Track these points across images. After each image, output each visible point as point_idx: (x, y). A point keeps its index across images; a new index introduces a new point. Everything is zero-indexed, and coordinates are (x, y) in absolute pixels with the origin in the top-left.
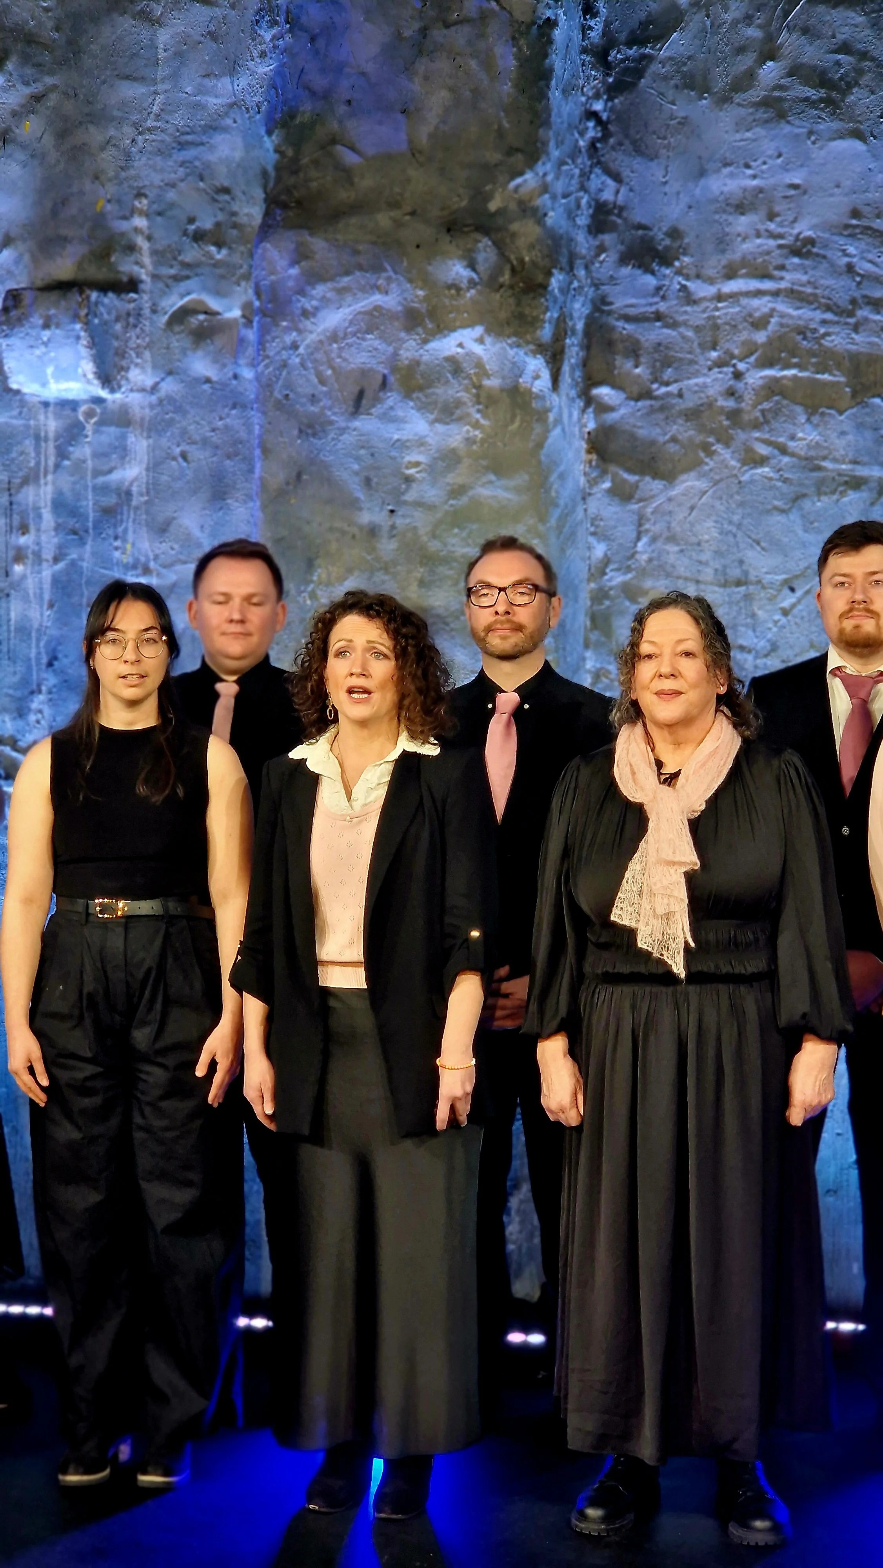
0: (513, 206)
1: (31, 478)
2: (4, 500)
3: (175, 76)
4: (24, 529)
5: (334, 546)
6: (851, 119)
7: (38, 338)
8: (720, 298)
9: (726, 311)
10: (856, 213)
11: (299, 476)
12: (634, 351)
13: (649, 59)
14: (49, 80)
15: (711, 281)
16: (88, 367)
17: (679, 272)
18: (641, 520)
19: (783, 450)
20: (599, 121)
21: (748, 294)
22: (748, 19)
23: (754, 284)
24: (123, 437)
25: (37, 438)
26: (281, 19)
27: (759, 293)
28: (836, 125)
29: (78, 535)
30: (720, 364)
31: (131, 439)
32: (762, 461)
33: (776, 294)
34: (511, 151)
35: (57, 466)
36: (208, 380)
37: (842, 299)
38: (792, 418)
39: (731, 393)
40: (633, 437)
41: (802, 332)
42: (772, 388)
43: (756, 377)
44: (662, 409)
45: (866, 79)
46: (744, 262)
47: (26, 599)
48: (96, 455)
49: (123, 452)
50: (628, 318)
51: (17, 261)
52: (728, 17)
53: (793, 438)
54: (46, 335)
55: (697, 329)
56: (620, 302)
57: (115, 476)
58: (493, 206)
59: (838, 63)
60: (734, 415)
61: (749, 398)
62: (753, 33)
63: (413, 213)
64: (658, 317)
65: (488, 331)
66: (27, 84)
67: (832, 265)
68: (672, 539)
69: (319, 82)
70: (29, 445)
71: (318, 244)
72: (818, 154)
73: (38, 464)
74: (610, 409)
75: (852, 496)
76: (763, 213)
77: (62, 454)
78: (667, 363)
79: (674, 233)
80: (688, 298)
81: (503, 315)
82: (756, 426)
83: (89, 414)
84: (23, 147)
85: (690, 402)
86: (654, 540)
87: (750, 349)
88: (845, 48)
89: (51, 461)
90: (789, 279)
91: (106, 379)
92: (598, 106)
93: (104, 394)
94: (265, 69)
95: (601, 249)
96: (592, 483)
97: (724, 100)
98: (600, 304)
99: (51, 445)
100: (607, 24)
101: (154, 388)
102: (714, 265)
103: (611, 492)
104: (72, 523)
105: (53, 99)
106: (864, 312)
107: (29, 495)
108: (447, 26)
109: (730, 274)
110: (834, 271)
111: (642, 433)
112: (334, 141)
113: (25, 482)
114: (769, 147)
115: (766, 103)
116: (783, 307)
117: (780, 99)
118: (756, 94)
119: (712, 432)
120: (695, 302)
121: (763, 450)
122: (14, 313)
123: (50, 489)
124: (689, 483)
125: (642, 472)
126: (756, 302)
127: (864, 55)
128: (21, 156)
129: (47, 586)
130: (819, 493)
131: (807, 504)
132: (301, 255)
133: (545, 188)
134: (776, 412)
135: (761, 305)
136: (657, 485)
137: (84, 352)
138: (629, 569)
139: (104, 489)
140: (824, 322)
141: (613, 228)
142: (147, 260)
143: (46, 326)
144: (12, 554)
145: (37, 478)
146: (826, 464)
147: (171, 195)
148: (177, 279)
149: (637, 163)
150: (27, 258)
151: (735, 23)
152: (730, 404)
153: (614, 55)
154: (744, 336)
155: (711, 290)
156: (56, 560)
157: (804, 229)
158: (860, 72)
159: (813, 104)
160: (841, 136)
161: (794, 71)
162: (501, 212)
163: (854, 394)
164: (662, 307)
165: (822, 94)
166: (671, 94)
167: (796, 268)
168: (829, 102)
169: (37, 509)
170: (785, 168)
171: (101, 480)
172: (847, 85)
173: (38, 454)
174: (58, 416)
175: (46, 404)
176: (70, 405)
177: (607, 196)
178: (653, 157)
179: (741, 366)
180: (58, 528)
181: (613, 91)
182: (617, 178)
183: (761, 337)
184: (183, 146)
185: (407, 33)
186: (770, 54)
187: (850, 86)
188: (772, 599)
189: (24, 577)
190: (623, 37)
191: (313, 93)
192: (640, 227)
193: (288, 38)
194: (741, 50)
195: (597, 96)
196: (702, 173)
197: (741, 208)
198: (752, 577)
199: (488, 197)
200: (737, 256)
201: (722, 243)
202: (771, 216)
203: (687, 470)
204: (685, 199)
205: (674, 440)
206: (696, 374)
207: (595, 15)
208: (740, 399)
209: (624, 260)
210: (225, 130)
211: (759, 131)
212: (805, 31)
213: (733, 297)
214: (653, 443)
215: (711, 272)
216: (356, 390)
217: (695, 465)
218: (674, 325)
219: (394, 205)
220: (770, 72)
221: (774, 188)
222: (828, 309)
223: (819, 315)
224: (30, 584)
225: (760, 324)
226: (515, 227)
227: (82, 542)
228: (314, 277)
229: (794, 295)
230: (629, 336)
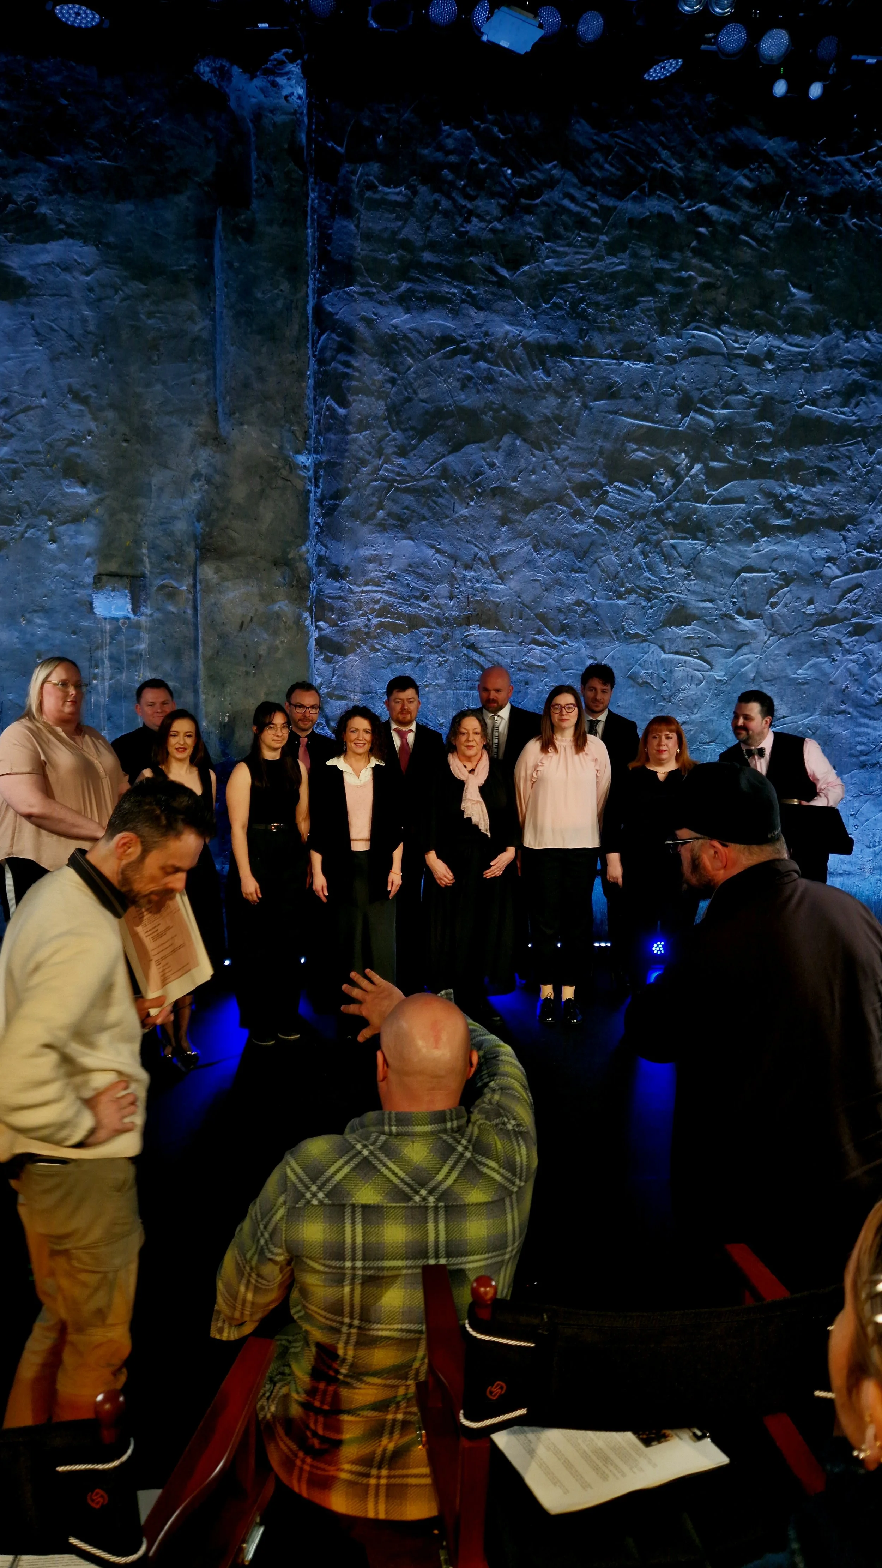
0: (297, 557)
1: (100, 647)
2: (88, 655)
3: (159, 496)
4: (97, 667)
5: (232, 679)
6: (409, 533)
7: (109, 595)
8: (363, 592)
9: (364, 597)
10: (410, 566)
11: (218, 652)
12: (332, 609)
13: (338, 505)
14: (106, 493)
15: (360, 586)
16: (129, 607)
17: (348, 582)
18: (334, 670)
19: (385, 647)
20: (320, 526)
21: (372, 591)
22: (373, 494)
23: (375, 588)
24: (139, 633)
25: (102, 631)
26: (203, 479)
27: (376, 591)
28: (404, 535)
29: (120, 670)
30: (362, 615)
31: (142, 634)
32: (377, 650)
33: (382, 592)
34: (297, 537)
35: (111, 643)
36: (173, 613)
37: (405, 595)
38: (388, 636)
39: (366, 626)
40: (331, 640)
41: (392, 606)
42: (381, 625)
43: (375, 621)
44: (342, 630)
45: (414, 519)
46: (371, 580)
47: (98, 693)
48: (127, 639)
49: (139, 639)
50: (330, 598)
51: (93, 562)
52: (366, 493)
53: (388, 642)
54: (112, 594)
55: (354, 603)
56: (327, 591)
57: (135, 647)
58: (290, 556)
59: (405, 513)
60: (367, 634)
61: (373, 628)
62: (375, 499)
63: (261, 557)
64: (340, 597)
65: (290, 602)
66: (97, 493)
67: (402, 583)
68: (345, 677)
69: (220, 505)
70: (98, 634)
71: (224, 566)
72: (398, 545)
73: (102, 641)
74: (324, 630)
75: (408, 663)
76: (378, 563)
77: (112, 638)
78: (344, 614)
79: (346, 568)
80: (351, 591)
81: (294, 596)
82: (375, 638)
83: (124, 623)
84: (96, 518)
85: (352, 628)
86: (339, 677)
87: (373, 610)
88: (407, 508)
89: (108, 641)
90: (387, 587)
91: (135, 611)
92: (319, 521)
93: (131, 616)
94: (196, 497)
95: (320, 572)
96: (318, 656)
97: (364, 522)
98: (320, 591)
99: (108, 635)
100: (322, 491)
101: (151, 615)
102: (360, 581)
103: (323, 659)
104: (117, 665)
105: (108, 501)
106: (412, 600)
107: (99, 653)
108: (272, 489)
109: (366, 584)
110: (403, 585)
111: (335, 639)
112: (227, 528)
113: (97, 648)
114: (381, 541)
115: (380, 525)
116: (384, 597)
117: (384, 524)
118: (375, 521)
119: (360, 640)
120: (354, 593)
121: (378, 647)
122: (99, 585)
123: (107, 651)
124: (352, 657)
125: (335, 653)
126: (375, 595)
127: (414, 511)
128: (94, 522)
129: (107, 688)
130: (397, 662)
131: (393, 666)
132: (218, 571)
133: (308, 551)
134: (383, 633)
135: (378, 596)
136: (340, 658)
137: (128, 601)
138: (329, 687)
139: (130, 653)
140: (399, 603)
141: (325, 565)
142: (148, 565)
143: (113, 590)
144: (92, 676)
145: (102, 647)
146: (400, 652)
147: (157, 542)
148: (161, 574)
149: (333, 542)
150: (97, 561)
151: (369, 495)
152: (366, 630)
153: (325, 503)
154: (371, 606)
155: (360, 589)
156: (111, 679)
157: (392, 570)
158: (412, 517)
159: (396, 527)
160: (405, 538)
161: (389, 514)
162: (293, 559)
163: (409, 628)
164: (342, 594)
165: (399, 523)
166: (345, 519)
167: (389, 583)
168: (401, 526)
169: (102, 660)
170: (386, 548)
171: (129, 649)
172: (409, 521)
173: (102, 638)
174: (110, 623)
175: (105, 619)
176: (115, 620)
177: (322, 553)
178: (339, 540)
179: (370, 617)
180: (111, 667)
181: (324, 516)
182: (326, 546)
183: (377, 607)
184: (162, 524)
185: (256, 490)
186: (380, 507)
187: (408, 522)
188: (380, 698)
189: (97, 685)
190: (328, 496)
191: (217, 509)
192: (334, 565)
193: (206, 486)
194: (371, 505)
195: (319, 517)
196: (357, 548)
197: (370, 561)
198: (374, 690)
199: (288, 553)
200: (369, 578)
201: (364, 573)
202: (381, 565)
203: (350, 653)
204: (350, 557)
205: (346, 641)
206: (355, 619)
207: (319, 488)
208: (369, 628)
209: (328, 577)
210: (180, 519)
211: (377, 534)
212: (393, 501)
213: (367, 592)
214: (339, 642)
215: (360, 583)
216: (240, 622)
217: (353, 651)
218: (346, 601)
219: (253, 554)
220: (381, 513)
221: (382, 555)
222: (400, 598)
223: (397, 600)
224: (100, 688)
225: (377, 602)
226: (298, 564)
227: (121, 672)
228: (224, 579)
229: (388, 593)
230: (330, 604)
